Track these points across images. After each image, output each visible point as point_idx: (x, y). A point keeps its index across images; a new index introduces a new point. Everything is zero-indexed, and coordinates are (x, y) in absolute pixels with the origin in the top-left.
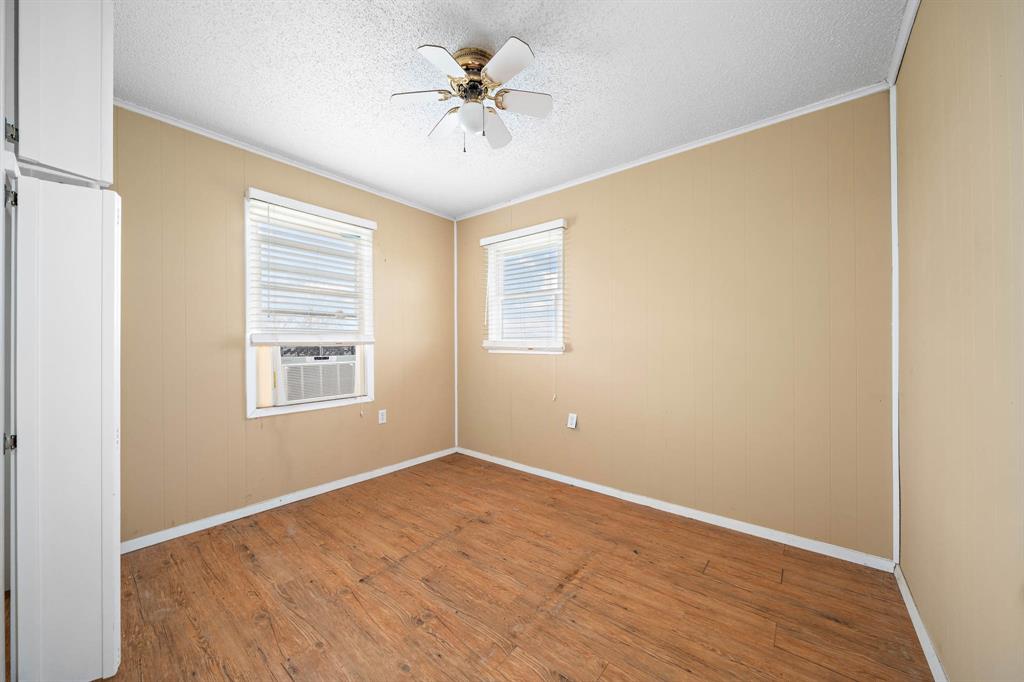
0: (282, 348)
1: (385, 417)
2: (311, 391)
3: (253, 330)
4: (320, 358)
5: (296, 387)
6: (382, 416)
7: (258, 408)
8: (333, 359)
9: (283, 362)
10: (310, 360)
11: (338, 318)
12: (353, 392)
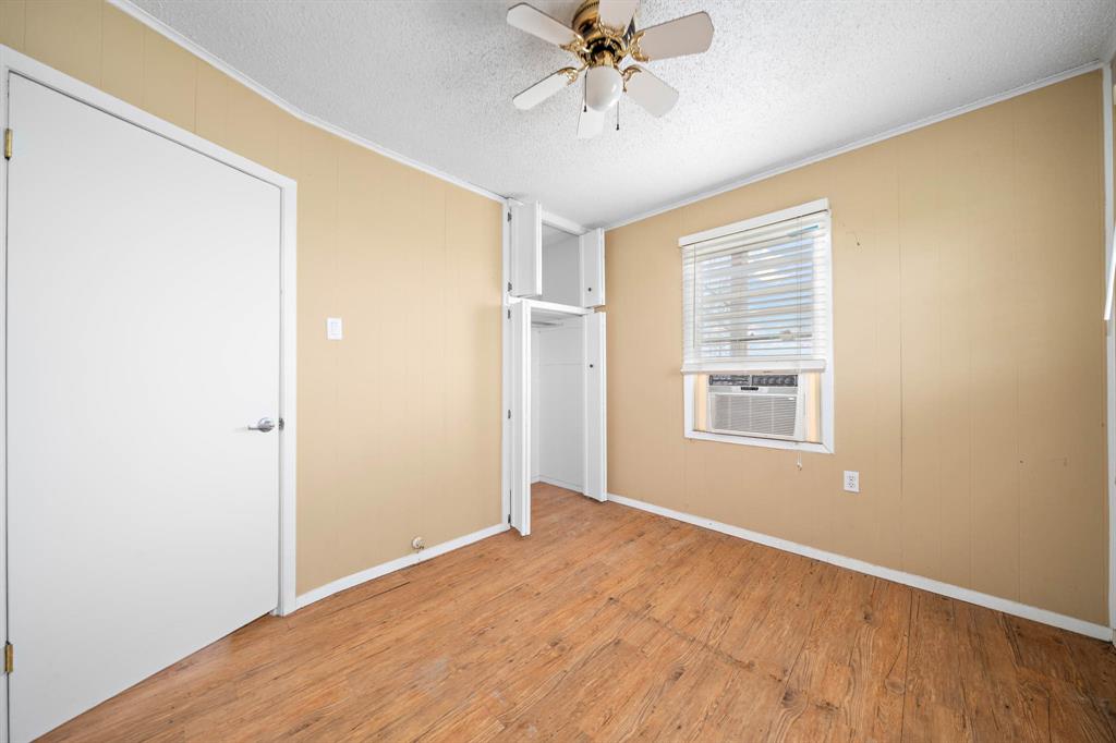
0: (711, 376)
1: (856, 482)
2: (740, 423)
3: (690, 361)
4: (747, 389)
5: (724, 416)
6: (851, 480)
7: (695, 430)
8: (764, 391)
9: (711, 390)
10: (736, 390)
11: (784, 341)
12: (792, 433)
